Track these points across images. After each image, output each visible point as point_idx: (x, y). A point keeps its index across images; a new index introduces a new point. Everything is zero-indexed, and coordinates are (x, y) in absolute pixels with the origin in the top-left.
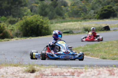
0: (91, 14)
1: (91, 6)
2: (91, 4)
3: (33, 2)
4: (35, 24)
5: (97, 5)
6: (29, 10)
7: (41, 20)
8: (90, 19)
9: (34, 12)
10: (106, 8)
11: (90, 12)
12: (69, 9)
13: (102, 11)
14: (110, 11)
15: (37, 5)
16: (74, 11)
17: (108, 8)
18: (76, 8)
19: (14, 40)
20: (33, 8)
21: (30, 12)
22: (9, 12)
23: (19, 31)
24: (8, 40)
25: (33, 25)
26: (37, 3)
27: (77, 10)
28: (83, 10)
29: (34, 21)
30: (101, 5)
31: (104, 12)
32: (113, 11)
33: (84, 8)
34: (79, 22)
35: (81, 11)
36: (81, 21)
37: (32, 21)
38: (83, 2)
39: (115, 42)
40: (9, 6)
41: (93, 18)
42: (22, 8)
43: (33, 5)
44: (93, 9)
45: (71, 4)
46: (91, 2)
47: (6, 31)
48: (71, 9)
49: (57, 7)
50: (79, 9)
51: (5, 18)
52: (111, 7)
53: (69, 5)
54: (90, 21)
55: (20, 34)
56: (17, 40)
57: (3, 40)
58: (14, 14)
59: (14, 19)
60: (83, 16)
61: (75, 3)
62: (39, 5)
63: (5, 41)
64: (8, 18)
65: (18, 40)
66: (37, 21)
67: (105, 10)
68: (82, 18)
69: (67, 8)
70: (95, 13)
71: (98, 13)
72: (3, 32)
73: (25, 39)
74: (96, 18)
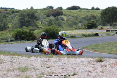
0: (80, 26)
1: (79, 21)
2: (79, 19)
3: (43, 18)
4: (52, 31)
5: (83, 20)
6: (40, 23)
7: (56, 28)
8: (80, 29)
9: (44, 24)
10: (90, 22)
11: (78, 25)
12: (65, 22)
13: (88, 24)
14: (93, 24)
15: (45, 20)
16: (69, 23)
17: (92, 22)
18: (69, 22)
20: (43, 21)
21: (41, 24)
22: (28, 24)
25: (51, 31)
26: (45, 18)
27: (71, 23)
28: (74, 23)
29: (52, 29)
30: (85, 20)
31: (89, 24)
32: (95, 24)
33: (74, 22)
34: (74, 31)
35: (73, 24)
36: (75, 30)
37: (51, 29)
38: (74, 18)
39: (107, 43)
40: (29, 20)
41: (81, 28)
42: (36, 21)
43: (42, 19)
44: (80, 23)
45: (66, 19)
46: (79, 18)
48: (67, 23)
49: (58, 21)
50: (72, 23)
51: (26, 27)
52: (94, 22)
53: (65, 20)
54: (81, 30)
58: (32, 25)
59: (33, 28)
60: (75, 27)
61: (69, 19)
62: (47, 19)
64: (29, 27)
66: (54, 29)
67: (90, 24)
68: (75, 28)
69: (64, 21)
70: (81, 25)
71: (86, 25)
74: (84, 28)
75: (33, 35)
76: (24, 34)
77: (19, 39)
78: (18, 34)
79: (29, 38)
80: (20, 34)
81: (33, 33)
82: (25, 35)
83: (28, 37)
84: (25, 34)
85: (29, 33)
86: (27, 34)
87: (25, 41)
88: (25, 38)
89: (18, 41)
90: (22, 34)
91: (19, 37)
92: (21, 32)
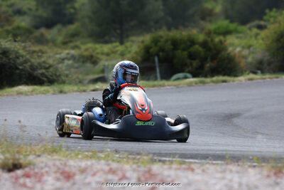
19: (241, 81)
23: (267, 54)
24: (224, 81)
47: (228, 54)
55: (269, 64)
56: (250, 82)
57: (208, 80)
63: (213, 82)
65: (254, 81)
72: (220, 56)
73: (275, 80)
76: (182, 47)
77: (158, 70)
78: (154, 50)
79: (201, 67)
80: (162, 50)
81: (221, 42)
82: (186, 53)
83: (195, 63)
84: (184, 50)
85: (204, 44)
86: (192, 49)
87: (186, 78)
88: (186, 65)
89: (156, 79)
90: (172, 47)
91: (156, 59)
92: (167, 41)
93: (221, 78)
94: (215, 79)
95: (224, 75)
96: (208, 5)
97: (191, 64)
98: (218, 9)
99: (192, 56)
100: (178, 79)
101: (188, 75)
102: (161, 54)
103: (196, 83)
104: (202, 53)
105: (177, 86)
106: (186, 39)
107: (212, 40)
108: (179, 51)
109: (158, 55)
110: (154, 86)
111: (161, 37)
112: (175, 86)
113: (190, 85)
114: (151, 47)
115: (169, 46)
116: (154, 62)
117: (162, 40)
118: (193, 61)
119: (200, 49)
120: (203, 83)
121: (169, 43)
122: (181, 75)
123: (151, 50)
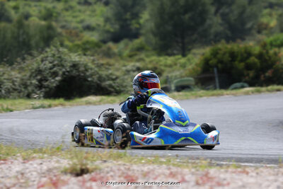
24: (279, 90)
57: (264, 89)
63: (269, 91)
72: (274, 66)
75: (277, 64)
76: (239, 58)
77: (217, 80)
78: (213, 61)
79: (257, 77)
80: (221, 62)
81: (276, 54)
82: (241, 65)
84: (241, 61)
85: (260, 56)
86: (248, 61)
87: (243, 87)
88: (243, 75)
89: (215, 88)
90: (230, 59)
91: (215, 70)
92: (225, 54)
93: (276, 87)
94: (270, 88)
95: (278, 84)
96: (264, 20)
97: (248, 75)
98: (273, 23)
99: (249, 67)
100: (236, 88)
101: (246, 85)
102: (220, 65)
103: (253, 92)
104: (259, 64)
105: (235, 95)
106: (243, 51)
107: (267, 52)
108: (236, 63)
109: (217, 67)
110: (213, 95)
111: (220, 49)
112: (233, 94)
113: (247, 93)
114: (210, 59)
115: (227, 58)
116: (213, 73)
117: (221, 52)
118: (249, 72)
119: (256, 60)
120: (259, 92)
121: (227, 55)
122: (238, 84)
123: (211, 62)
